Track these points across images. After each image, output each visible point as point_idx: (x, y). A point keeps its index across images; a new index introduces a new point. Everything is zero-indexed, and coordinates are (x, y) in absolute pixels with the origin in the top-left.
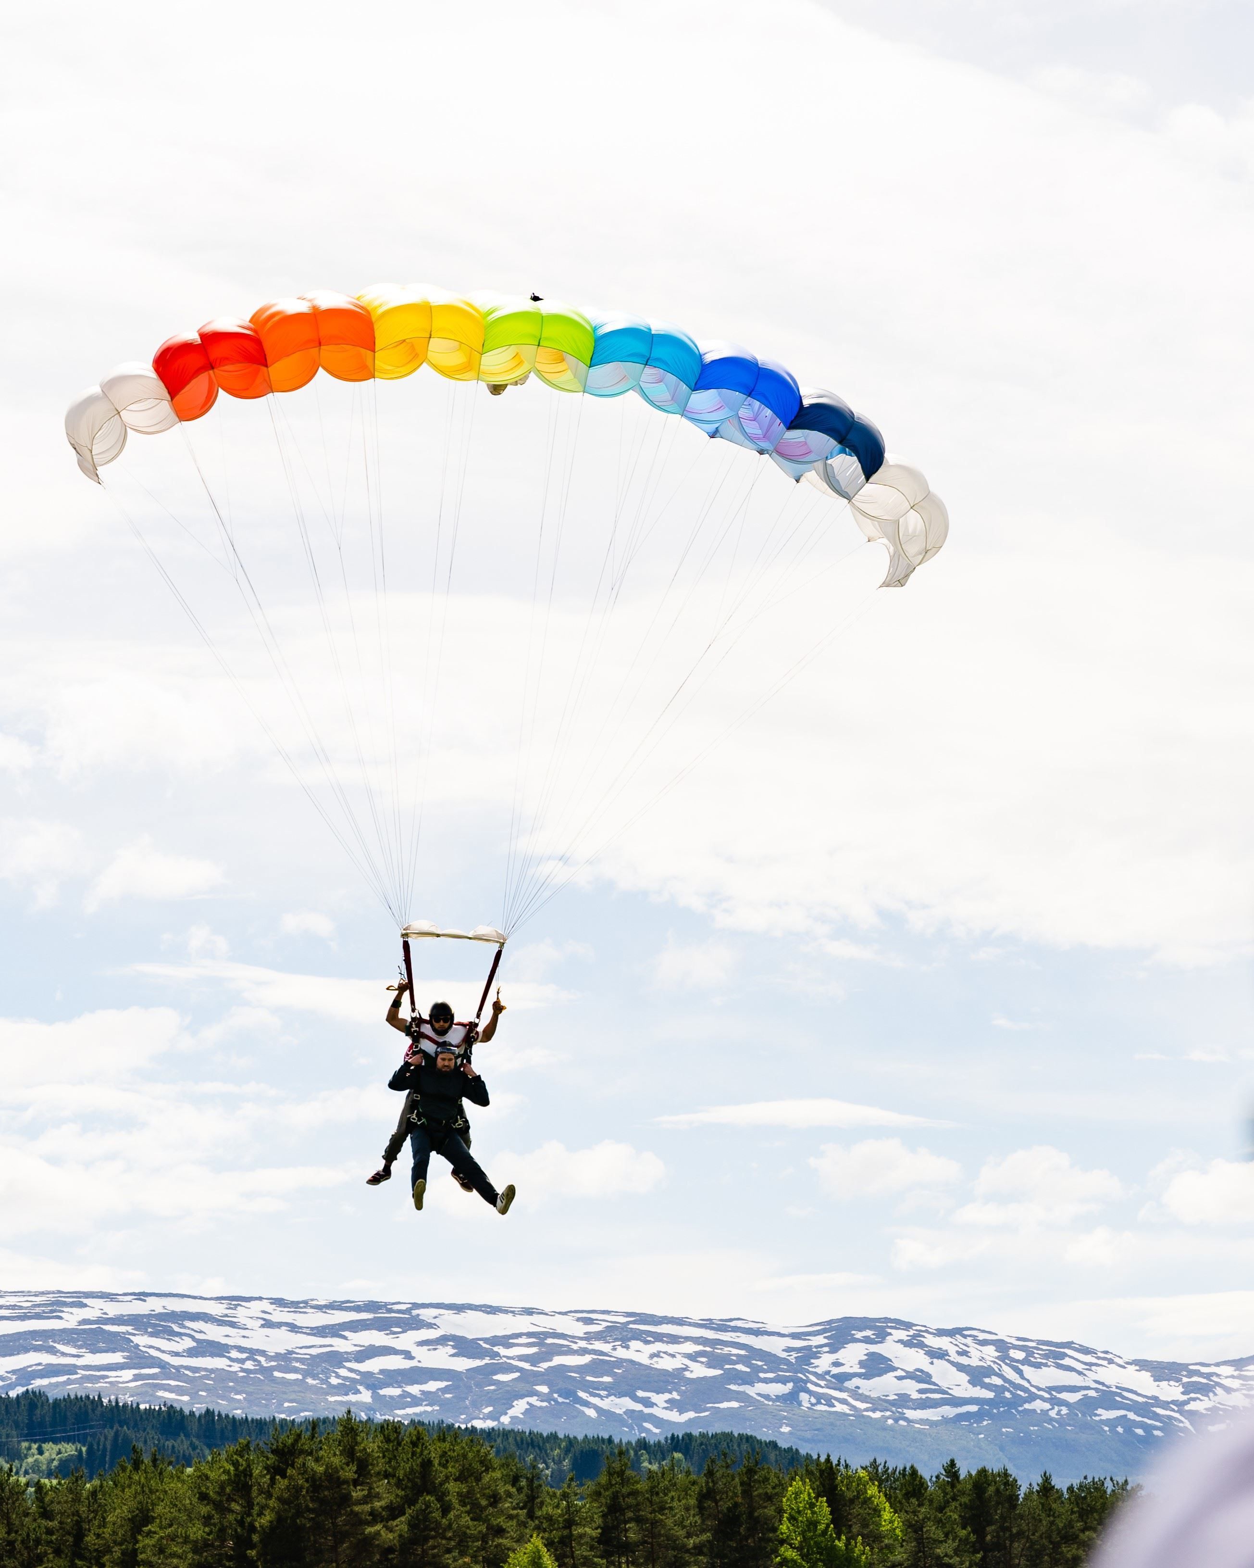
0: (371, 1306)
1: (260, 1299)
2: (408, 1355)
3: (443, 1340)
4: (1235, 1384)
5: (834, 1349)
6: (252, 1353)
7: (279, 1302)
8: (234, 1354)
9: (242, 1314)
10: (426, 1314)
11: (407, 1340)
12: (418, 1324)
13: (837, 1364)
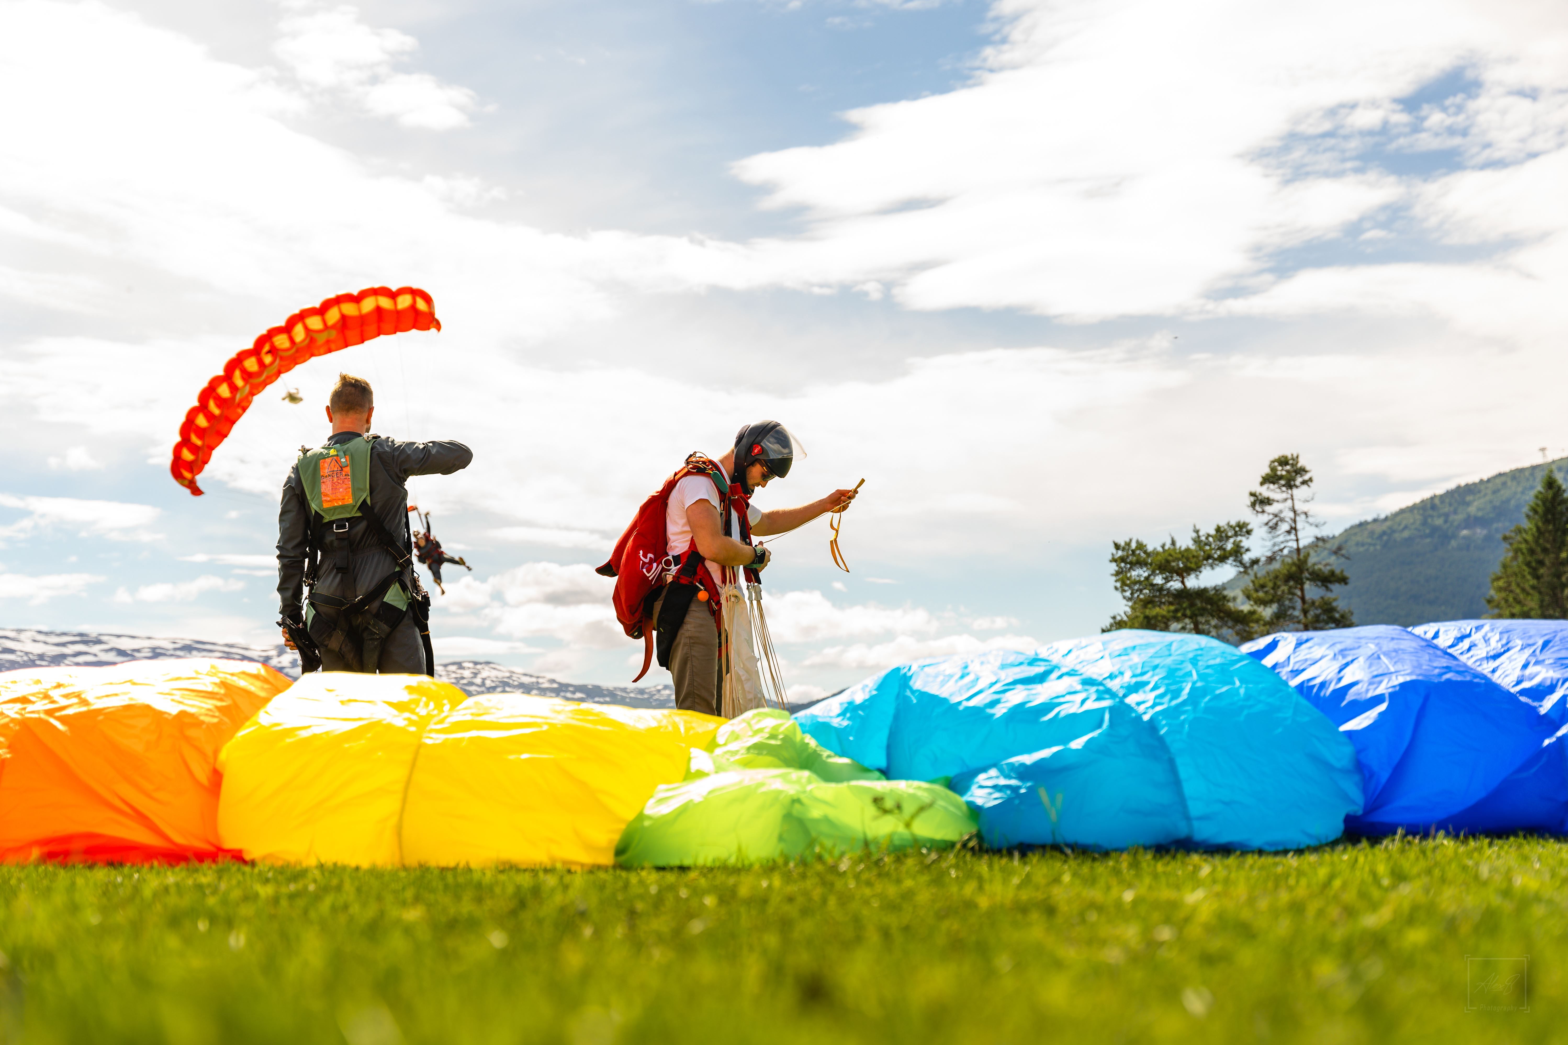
0: (81, 635)
1: (31, 630)
2: (95, 655)
3: (111, 650)
4: (444, 673)
5: (279, 655)
6: (27, 653)
7: (40, 632)
8: (19, 653)
9: (23, 636)
10: (104, 638)
11: (96, 649)
12: (98, 642)
13: (280, 662)
